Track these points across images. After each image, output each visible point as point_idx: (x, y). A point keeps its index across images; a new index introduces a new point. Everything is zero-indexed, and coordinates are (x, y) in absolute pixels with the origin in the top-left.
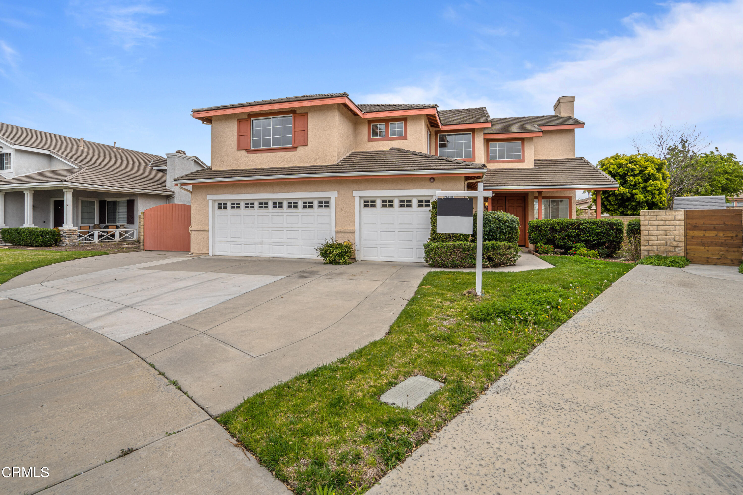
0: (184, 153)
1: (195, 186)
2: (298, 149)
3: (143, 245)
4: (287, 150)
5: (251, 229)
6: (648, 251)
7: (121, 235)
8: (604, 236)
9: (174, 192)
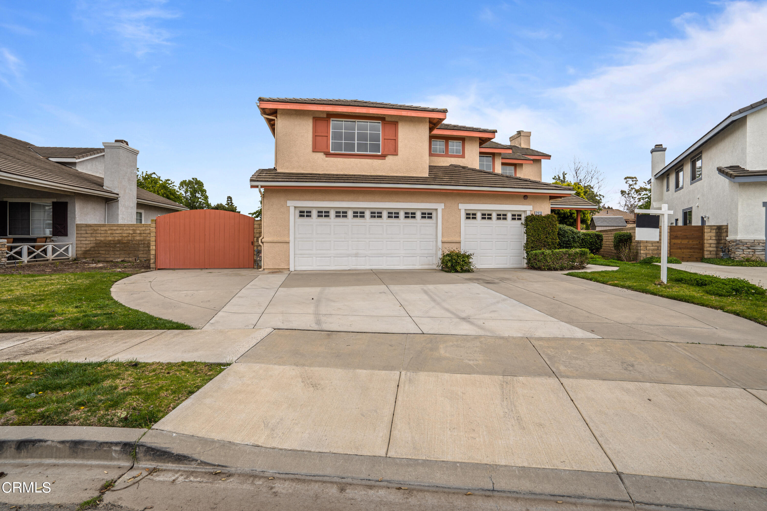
0: (127, 144)
1: (268, 189)
2: (387, 158)
3: (155, 262)
4: (375, 157)
5: (343, 240)
6: (646, 254)
7: (54, 251)
8: (593, 245)
9: (118, 194)
